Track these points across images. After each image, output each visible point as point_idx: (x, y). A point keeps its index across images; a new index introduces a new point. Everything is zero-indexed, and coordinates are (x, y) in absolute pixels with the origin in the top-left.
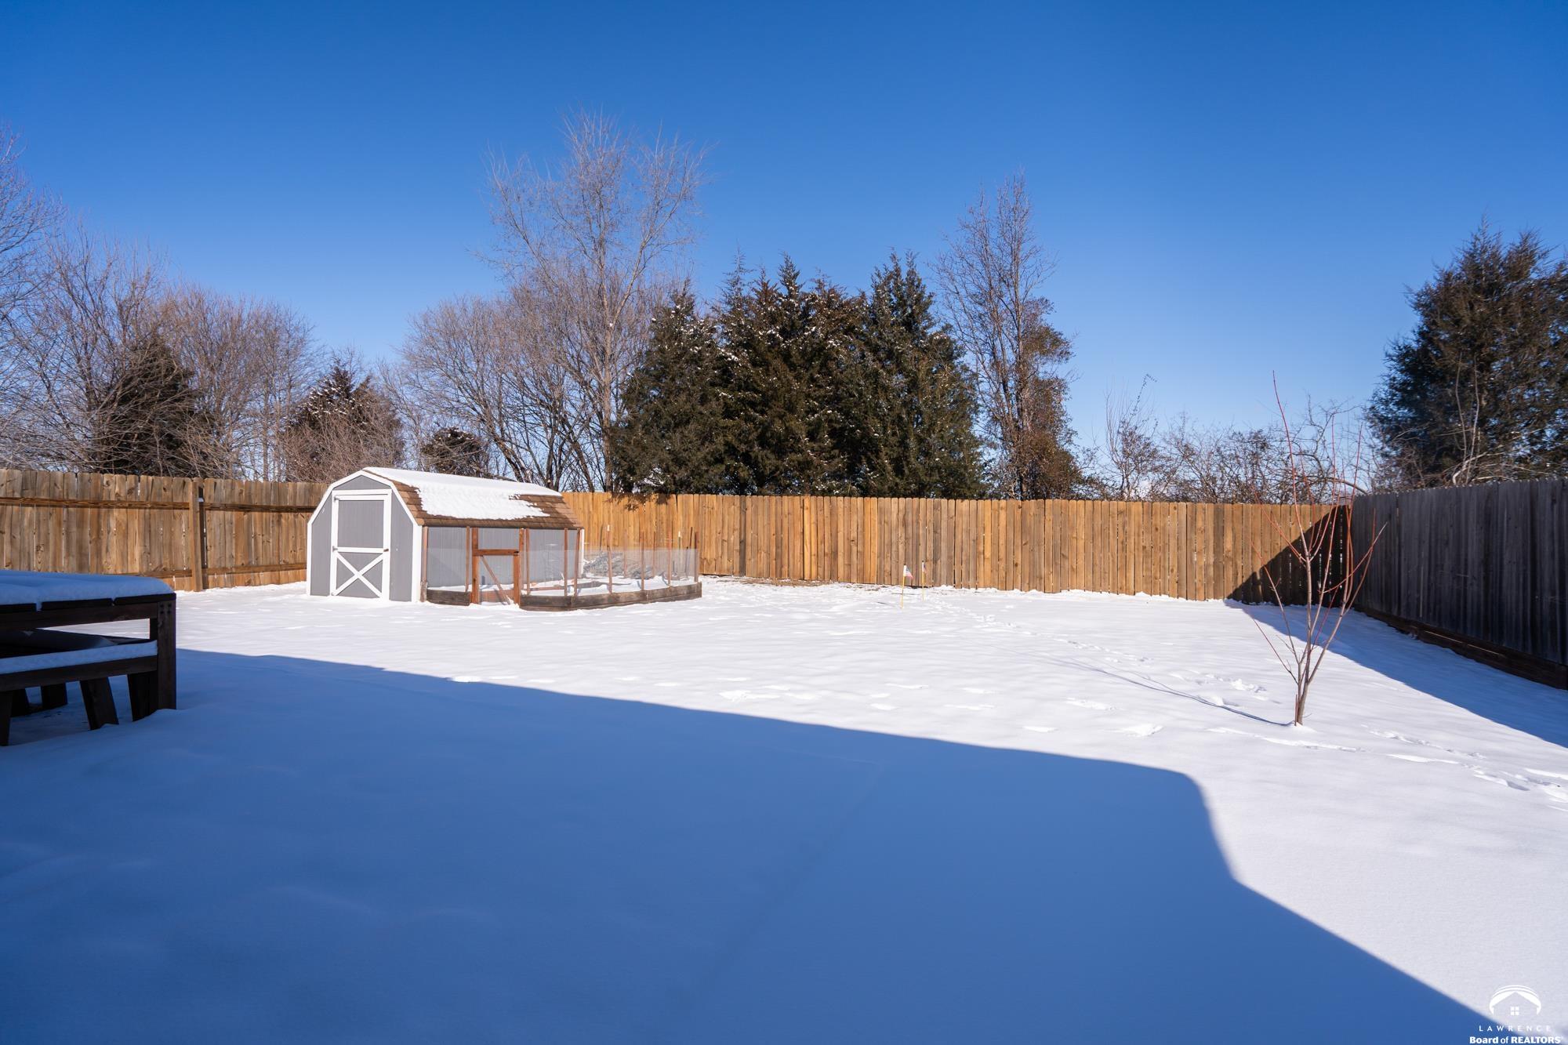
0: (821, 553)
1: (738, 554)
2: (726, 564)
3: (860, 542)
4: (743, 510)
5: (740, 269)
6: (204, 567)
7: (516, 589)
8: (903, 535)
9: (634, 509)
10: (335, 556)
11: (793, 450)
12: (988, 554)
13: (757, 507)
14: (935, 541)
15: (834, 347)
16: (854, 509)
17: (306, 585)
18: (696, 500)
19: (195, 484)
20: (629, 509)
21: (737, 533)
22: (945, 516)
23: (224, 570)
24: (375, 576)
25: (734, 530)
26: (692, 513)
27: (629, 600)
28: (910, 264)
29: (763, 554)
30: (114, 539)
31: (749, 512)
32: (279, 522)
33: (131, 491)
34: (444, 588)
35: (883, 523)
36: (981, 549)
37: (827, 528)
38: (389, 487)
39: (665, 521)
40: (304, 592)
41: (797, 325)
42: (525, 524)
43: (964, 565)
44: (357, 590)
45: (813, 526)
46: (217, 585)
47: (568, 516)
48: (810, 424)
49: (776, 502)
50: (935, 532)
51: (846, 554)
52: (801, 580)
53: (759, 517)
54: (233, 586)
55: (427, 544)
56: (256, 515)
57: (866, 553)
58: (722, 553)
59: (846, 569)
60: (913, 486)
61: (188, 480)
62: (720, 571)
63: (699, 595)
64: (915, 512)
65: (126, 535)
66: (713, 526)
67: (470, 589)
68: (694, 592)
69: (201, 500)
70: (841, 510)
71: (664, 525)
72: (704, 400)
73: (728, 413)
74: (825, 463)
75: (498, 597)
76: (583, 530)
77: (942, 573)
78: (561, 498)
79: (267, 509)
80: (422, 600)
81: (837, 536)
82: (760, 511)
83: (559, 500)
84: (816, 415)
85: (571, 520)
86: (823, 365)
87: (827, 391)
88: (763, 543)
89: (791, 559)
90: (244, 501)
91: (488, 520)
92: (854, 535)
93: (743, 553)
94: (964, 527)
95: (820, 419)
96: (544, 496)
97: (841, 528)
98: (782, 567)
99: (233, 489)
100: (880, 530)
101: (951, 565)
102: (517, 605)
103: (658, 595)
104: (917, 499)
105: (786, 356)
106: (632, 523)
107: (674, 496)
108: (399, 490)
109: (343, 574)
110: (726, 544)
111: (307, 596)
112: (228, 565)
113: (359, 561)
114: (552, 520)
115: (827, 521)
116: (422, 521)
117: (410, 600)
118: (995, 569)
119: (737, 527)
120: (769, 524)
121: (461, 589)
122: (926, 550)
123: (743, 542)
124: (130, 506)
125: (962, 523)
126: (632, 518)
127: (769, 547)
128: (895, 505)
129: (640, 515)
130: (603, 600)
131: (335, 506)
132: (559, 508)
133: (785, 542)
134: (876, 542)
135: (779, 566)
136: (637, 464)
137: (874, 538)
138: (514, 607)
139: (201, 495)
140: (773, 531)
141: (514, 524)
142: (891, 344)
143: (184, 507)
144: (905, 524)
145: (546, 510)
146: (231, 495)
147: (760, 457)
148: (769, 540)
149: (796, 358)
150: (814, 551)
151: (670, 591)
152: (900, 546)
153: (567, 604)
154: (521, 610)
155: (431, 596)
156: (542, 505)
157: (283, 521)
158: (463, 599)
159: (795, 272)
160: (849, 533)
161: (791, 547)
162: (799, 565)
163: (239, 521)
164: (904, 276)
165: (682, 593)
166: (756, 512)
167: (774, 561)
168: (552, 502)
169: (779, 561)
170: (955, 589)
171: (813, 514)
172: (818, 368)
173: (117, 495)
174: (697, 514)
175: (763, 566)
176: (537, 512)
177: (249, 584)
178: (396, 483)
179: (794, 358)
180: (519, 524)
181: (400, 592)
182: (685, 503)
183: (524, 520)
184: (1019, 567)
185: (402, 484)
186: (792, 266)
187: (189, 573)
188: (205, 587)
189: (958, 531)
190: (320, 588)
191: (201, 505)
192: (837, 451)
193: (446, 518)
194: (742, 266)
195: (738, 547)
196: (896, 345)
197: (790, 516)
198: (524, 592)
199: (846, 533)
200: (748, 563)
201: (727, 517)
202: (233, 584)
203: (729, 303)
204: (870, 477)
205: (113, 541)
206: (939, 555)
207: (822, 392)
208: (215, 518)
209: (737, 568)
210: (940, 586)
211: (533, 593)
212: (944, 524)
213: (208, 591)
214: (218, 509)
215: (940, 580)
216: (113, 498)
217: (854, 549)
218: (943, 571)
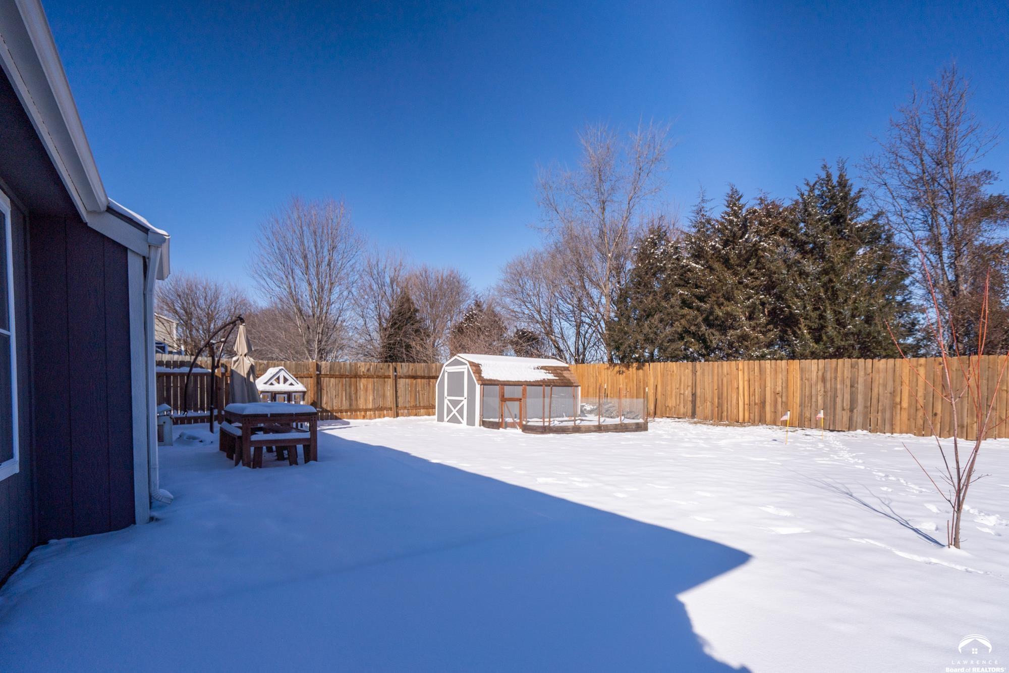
0: (752, 403)
1: (690, 403)
2: (682, 410)
3: (784, 395)
4: (694, 372)
5: (703, 201)
6: (397, 406)
7: (521, 422)
8: (823, 389)
9: (622, 374)
10: (446, 401)
11: (732, 327)
12: (905, 404)
13: (704, 369)
14: (852, 394)
15: (765, 247)
16: (779, 370)
17: (436, 417)
18: (662, 366)
19: (393, 366)
20: (620, 374)
21: (690, 389)
22: (862, 373)
23: (405, 408)
24: (460, 412)
25: (688, 386)
26: (659, 374)
27: (588, 430)
28: (841, 169)
29: (709, 404)
30: (362, 393)
31: (698, 373)
32: (429, 384)
33: (368, 370)
34: (491, 420)
35: (804, 380)
36: (898, 400)
37: (757, 384)
38: (466, 364)
39: (642, 381)
40: (434, 420)
41: (737, 234)
42: (541, 383)
43: (880, 414)
44: (454, 420)
45: (746, 383)
46: (403, 415)
47: (570, 378)
48: (748, 307)
49: (718, 366)
50: (852, 386)
51: (773, 403)
52: (736, 422)
53: (706, 377)
54: (409, 416)
55: (483, 395)
56: (419, 380)
57: (789, 403)
58: (680, 402)
59: (773, 414)
60: (831, 350)
61: (391, 364)
62: (678, 415)
63: (646, 429)
64: (833, 371)
65: (366, 390)
66: (674, 385)
67: (501, 421)
68: (641, 427)
69: (396, 374)
70: (768, 371)
71: (642, 383)
72: (666, 297)
73: (685, 303)
74: (761, 336)
75: (513, 425)
76: (580, 388)
77: (859, 420)
78: (568, 368)
79: (423, 377)
80: (480, 426)
81: (765, 390)
82: (706, 373)
83: (567, 369)
84: (751, 300)
85: (572, 381)
86: (758, 262)
87: (762, 281)
88: (709, 395)
89: (729, 407)
90: (414, 374)
91: (518, 381)
92: (779, 389)
93: (694, 402)
94: (881, 381)
95: (755, 304)
96: (556, 367)
97: (768, 384)
98: (722, 413)
99: (409, 368)
100: (802, 385)
101: (866, 414)
102: (521, 430)
103: (612, 428)
104: (836, 360)
105: (726, 261)
106: (621, 382)
107: (647, 364)
108: (471, 366)
109: (449, 411)
110: (682, 396)
111: (436, 422)
112: (407, 406)
113: (455, 403)
114: (560, 381)
115: (757, 379)
116: (480, 382)
117: (474, 425)
118: (912, 418)
119: (690, 384)
120: (713, 382)
121: (497, 420)
122: (843, 399)
123: (694, 395)
124: (368, 377)
125: (879, 379)
126: (621, 380)
127: (713, 399)
128: (814, 366)
129: (626, 377)
130: (569, 429)
131: (446, 375)
132: (566, 374)
133: (725, 394)
134: (798, 395)
135: (720, 413)
136: (621, 344)
137: (797, 392)
138: (519, 431)
139: (396, 371)
140: (716, 387)
141: (534, 384)
142: (815, 238)
143: (389, 377)
144: (824, 380)
145: (556, 374)
146: (408, 371)
147: (707, 334)
148: (713, 392)
149: (734, 260)
150: (747, 401)
151: (621, 426)
152: (820, 398)
153: (545, 430)
154: (523, 433)
155: (484, 424)
156: (554, 372)
157: (431, 383)
158: (496, 426)
159: (740, 195)
160: (775, 389)
161: (729, 398)
162: (735, 411)
163: (412, 384)
164: (835, 180)
165: (630, 427)
166: (703, 374)
167: (716, 409)
168: (562, 370)
169: (720, 408)
170: (869, 434)
171: (746, 374)
172: (755, 264)
173: (363, 372)
174: (663, 375)
175: (708, 411)
176: (551, 377)
177: (416, 415)
178: (469, 362)
179: (732, 260)
180: (537, 383)
181: (471, 422)
182: (655, 369)
183: (541, 381)
184: (939, 416)
185: (473, 363)
186: (736, 191)
187: (391, 409)
188: (397, 416)
189: (875, 386)
190: (441, 419)
191: (396, 376)
192: (771, 326)
193: (494, 381)
194: (704, 198)
195: (690, 399)
196: (819, 238)
197: (729, 376)
198: (524, 423)
199: (773, 388)
200: (697, 409)
201: (683, 378)
202: (409, 415)
203: (695, 226)
204: (796, 344)
205: (361, 393)
206: (855, 405)
207: (758, 282)
208: (401, 382)
209: (690, 412)
210: (856, 430)
211: (529, 424)
212: (861, 380)
213: (398, 418)
214: (403, 378)
215: (856, 427)
216: (362, 374)
217: (779, 400)
218: (858, 417)
